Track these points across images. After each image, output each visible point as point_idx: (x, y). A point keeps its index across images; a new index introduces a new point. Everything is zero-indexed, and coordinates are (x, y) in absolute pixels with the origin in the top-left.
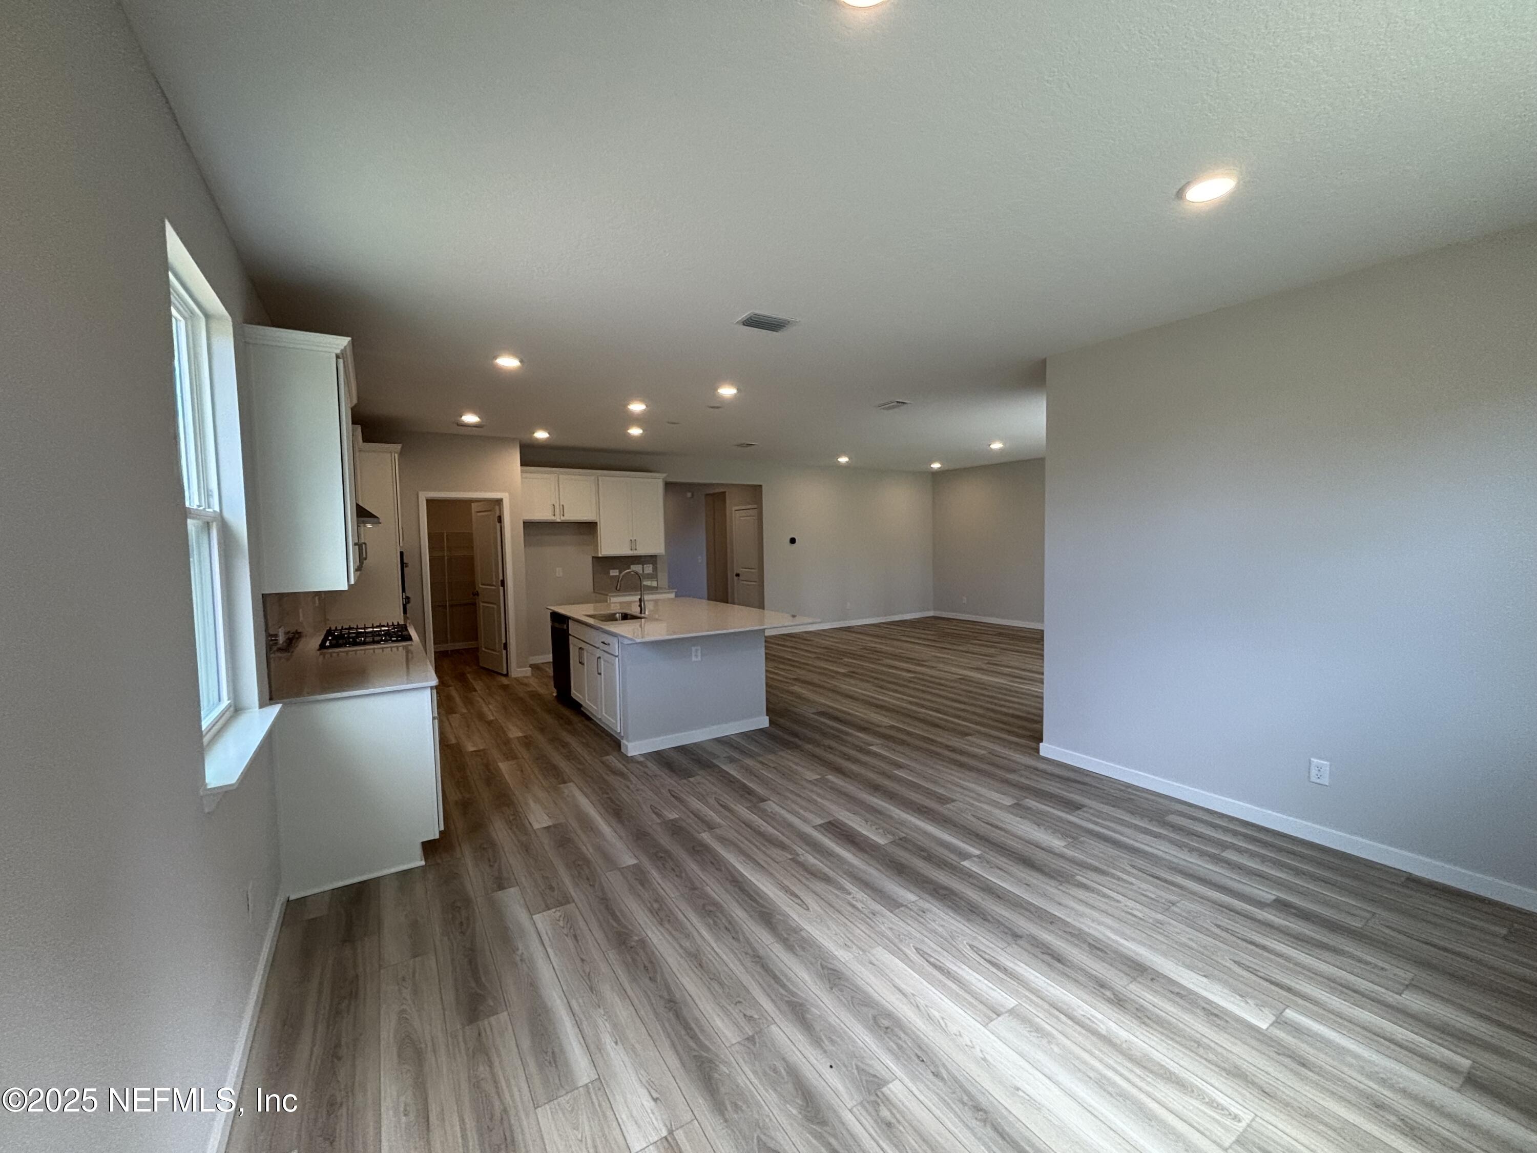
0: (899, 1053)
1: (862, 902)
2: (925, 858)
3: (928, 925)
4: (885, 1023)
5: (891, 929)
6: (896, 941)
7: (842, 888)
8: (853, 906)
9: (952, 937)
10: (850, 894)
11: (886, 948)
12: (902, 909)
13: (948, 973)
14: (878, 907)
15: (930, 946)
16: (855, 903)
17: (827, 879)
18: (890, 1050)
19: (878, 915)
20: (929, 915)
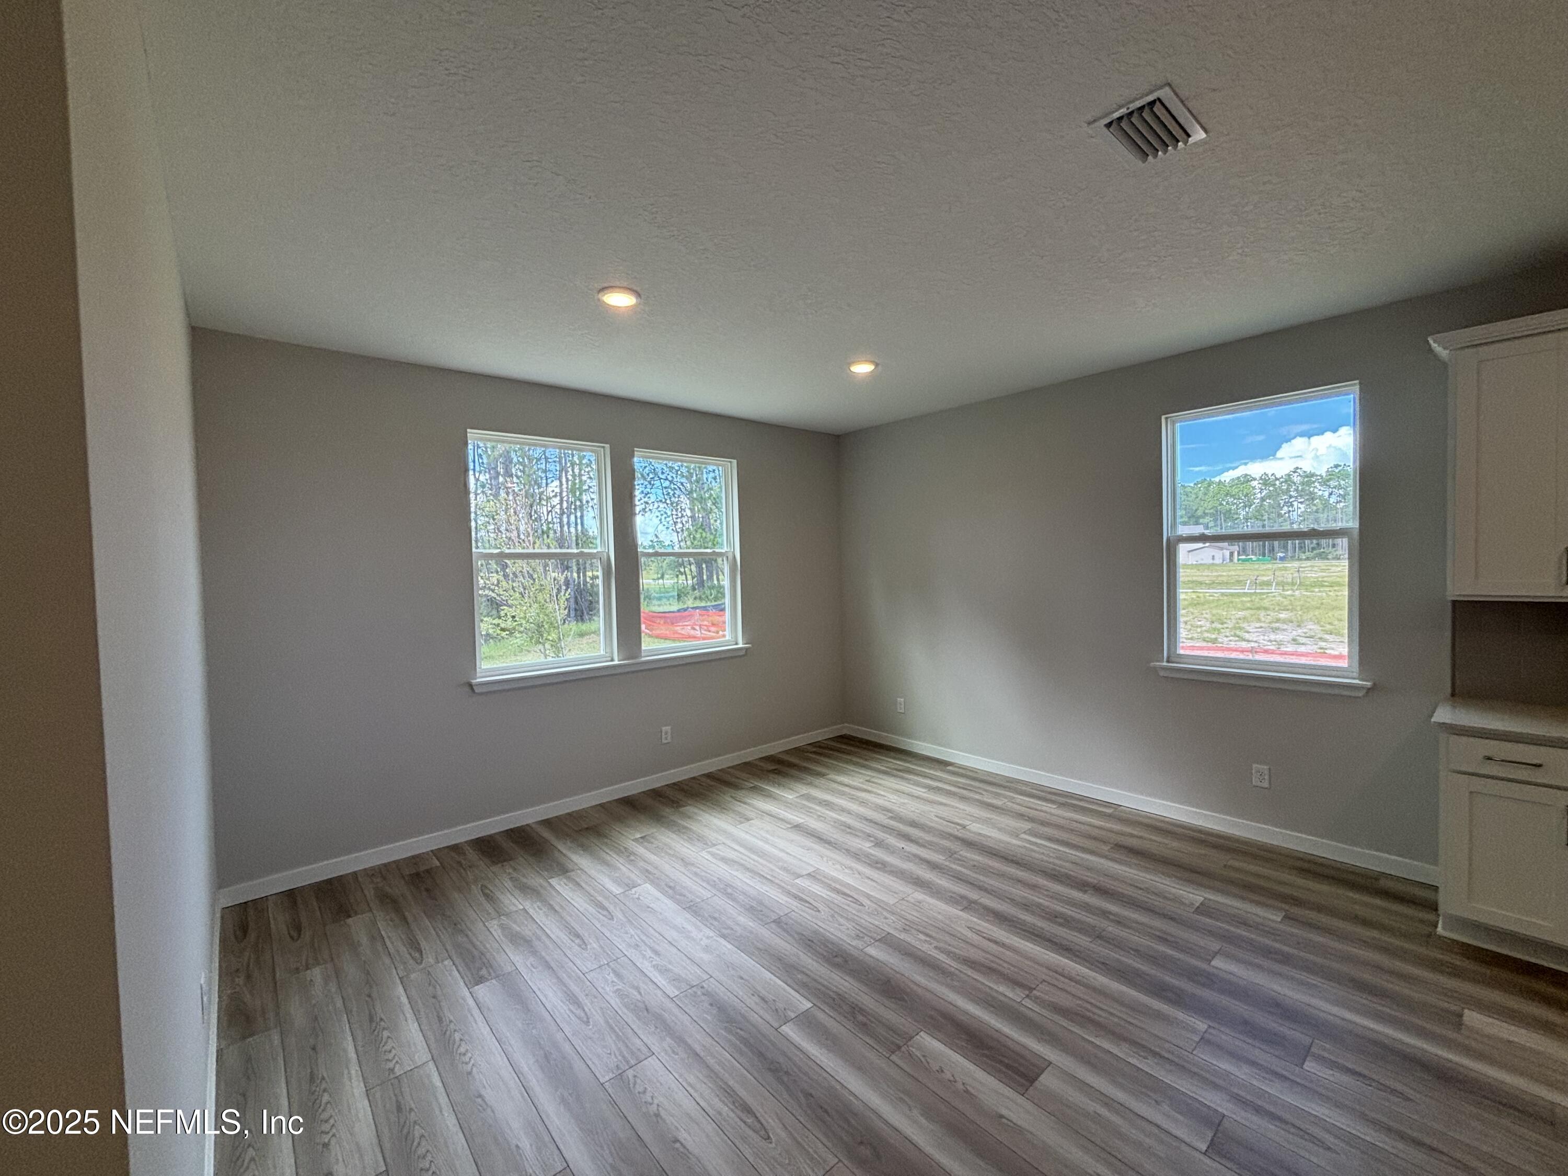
0: (868, 856)
1: (920, 940)
2: (862, 1011)
3: (854, 924)
4: (879, 865)
5: (886, 918)
6: (880, 909)
7: (948, 953)
8: (927, 935)
9: (833, 916)
10: (936, 947)
11: (887, 904)
12: (879, 937)
13: (838, 892)
14: (902, 936)
15: (852, 909)
16: (928, 939)
17: (967, 961)
18: (872, 855)
19: (901, 929)
20: (853, 934)
